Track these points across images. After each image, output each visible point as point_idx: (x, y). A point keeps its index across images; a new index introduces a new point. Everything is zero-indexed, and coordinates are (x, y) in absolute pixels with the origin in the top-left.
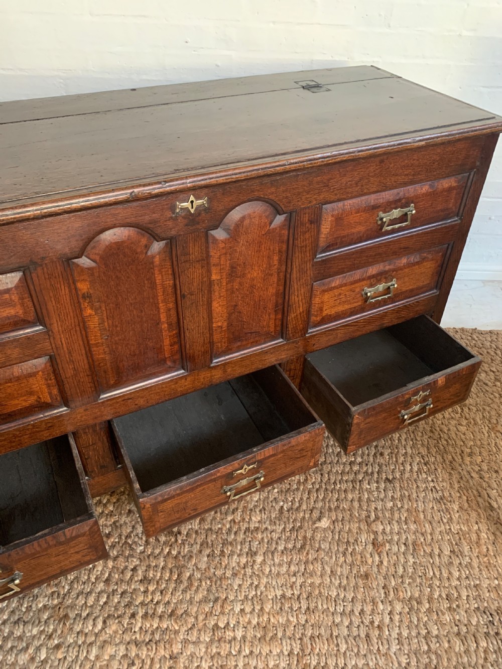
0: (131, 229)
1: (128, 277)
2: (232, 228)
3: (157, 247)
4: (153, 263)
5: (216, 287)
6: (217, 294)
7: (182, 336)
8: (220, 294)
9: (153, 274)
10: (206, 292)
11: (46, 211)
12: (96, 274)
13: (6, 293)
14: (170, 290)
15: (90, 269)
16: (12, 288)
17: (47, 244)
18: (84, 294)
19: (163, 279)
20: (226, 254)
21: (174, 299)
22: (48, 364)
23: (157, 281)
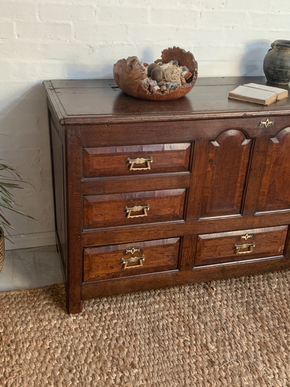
0: (238, 131)
1: (230, 155)
2: (281, 138)
3: (246, 142)
4: (243, 149)
5: (267, 169)
6: (266, 172)
7: (245, 193)
8: (268, 172)
9: (241, 155)
10: (262, 169)
11: (211, 116)
12: (218, 150)
13: (182, 152)
14: (246, 165)
15: (217, 147)
16: (185, 150)
17: (205, 132)
18: (210, 159)
19: (244, 159)
20: (275, 151)
21: (246, 171)
22: (185, 193)
23: (242, 159)
